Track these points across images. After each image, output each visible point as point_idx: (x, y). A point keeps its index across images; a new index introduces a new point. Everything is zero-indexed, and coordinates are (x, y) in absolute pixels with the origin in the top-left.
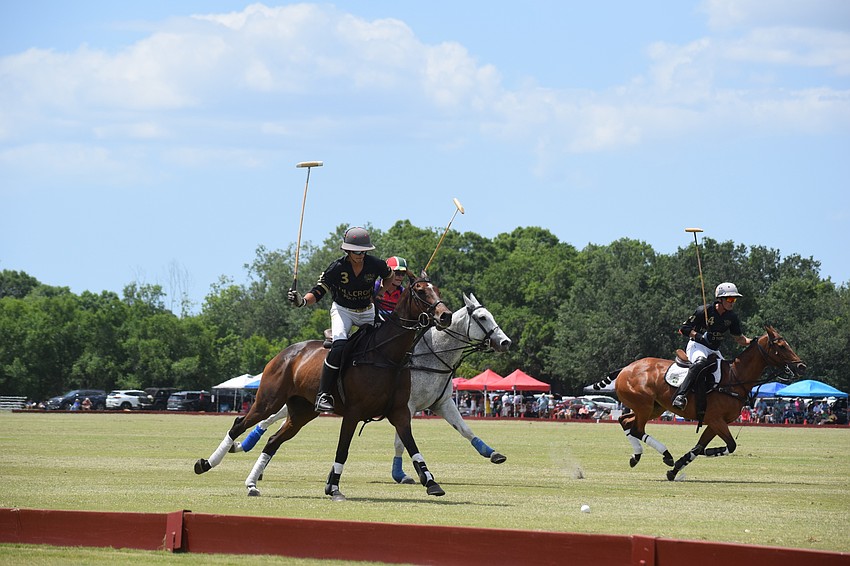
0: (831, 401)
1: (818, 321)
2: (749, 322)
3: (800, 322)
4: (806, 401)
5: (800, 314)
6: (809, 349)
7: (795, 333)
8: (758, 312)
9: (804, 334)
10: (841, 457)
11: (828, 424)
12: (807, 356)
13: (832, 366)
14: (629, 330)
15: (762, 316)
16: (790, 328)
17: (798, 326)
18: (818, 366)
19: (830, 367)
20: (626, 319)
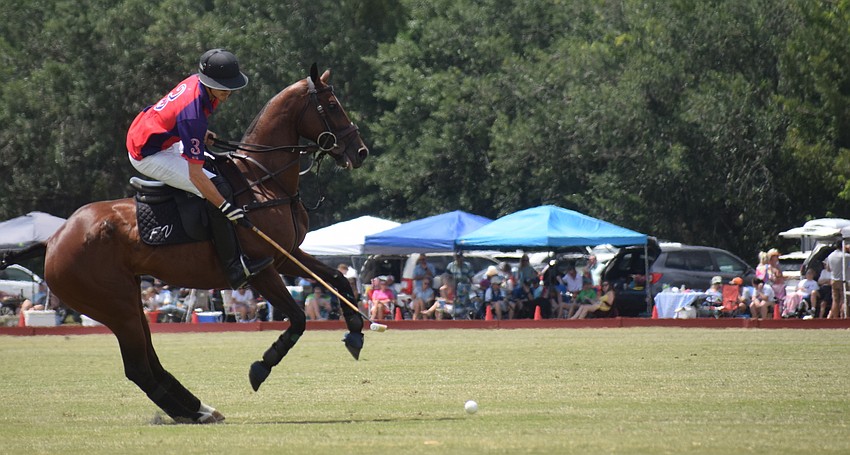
0: (604, 255)
1: (565, 44)
2: (382, 57)
3: (518, 49)
4: (535, 259)
5: (518, 28)
6: (542, 120)
7: (503, 78)
8: (405, 29)
9: (528, 77)
10: (635, 405)
11: (597, 318)
12: (538, 140)
13: (604, 162)
14: (64, 86)
15: (416, 37)
16: (490, 66)
17: (511, 61)
18: (568, 164)
19: (599, 166)
20: (56, 55)
